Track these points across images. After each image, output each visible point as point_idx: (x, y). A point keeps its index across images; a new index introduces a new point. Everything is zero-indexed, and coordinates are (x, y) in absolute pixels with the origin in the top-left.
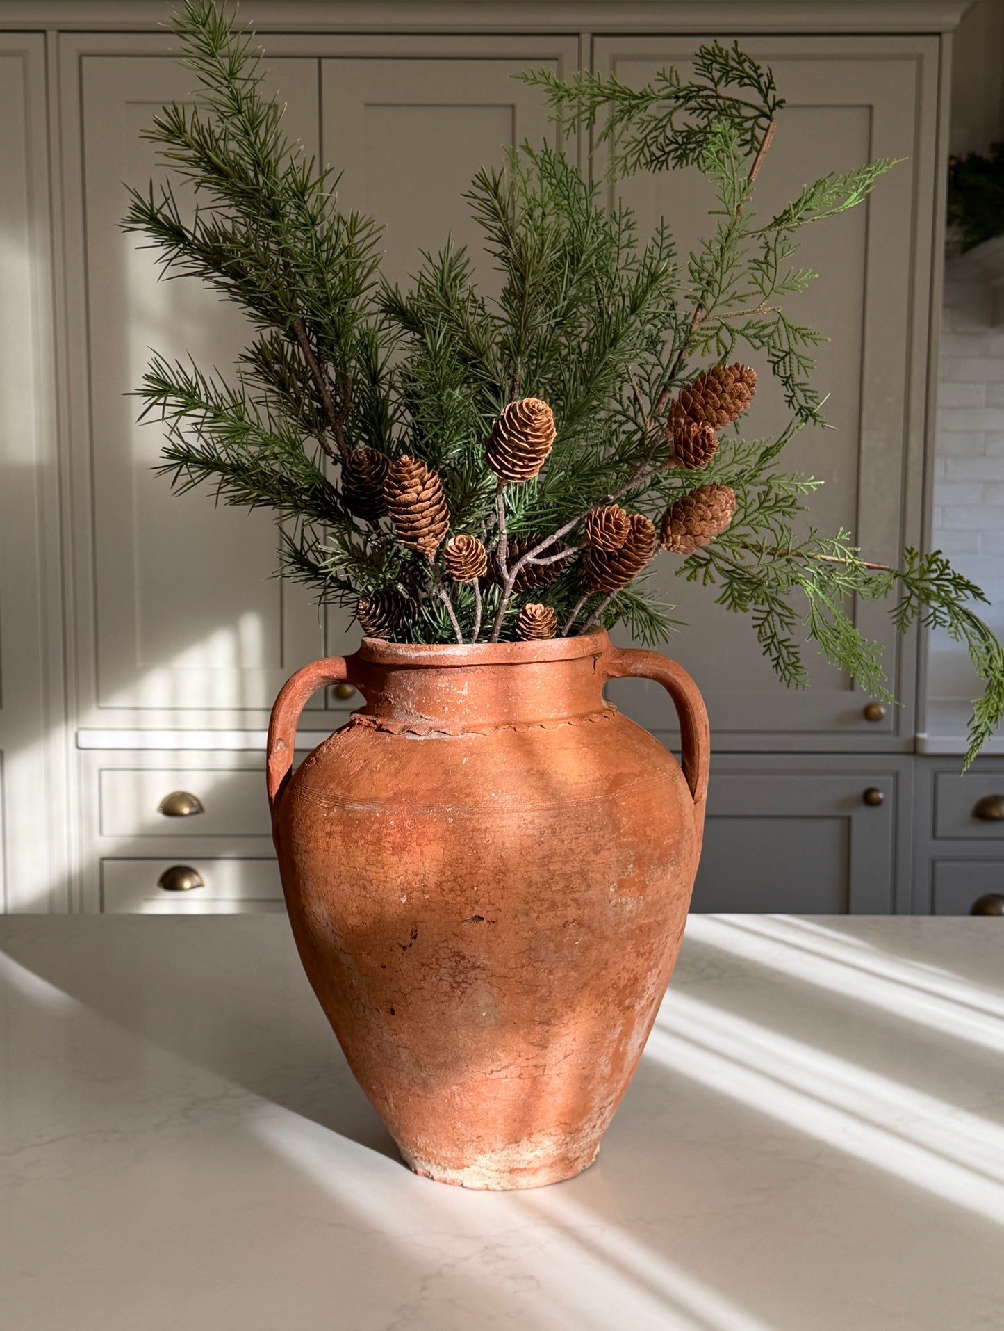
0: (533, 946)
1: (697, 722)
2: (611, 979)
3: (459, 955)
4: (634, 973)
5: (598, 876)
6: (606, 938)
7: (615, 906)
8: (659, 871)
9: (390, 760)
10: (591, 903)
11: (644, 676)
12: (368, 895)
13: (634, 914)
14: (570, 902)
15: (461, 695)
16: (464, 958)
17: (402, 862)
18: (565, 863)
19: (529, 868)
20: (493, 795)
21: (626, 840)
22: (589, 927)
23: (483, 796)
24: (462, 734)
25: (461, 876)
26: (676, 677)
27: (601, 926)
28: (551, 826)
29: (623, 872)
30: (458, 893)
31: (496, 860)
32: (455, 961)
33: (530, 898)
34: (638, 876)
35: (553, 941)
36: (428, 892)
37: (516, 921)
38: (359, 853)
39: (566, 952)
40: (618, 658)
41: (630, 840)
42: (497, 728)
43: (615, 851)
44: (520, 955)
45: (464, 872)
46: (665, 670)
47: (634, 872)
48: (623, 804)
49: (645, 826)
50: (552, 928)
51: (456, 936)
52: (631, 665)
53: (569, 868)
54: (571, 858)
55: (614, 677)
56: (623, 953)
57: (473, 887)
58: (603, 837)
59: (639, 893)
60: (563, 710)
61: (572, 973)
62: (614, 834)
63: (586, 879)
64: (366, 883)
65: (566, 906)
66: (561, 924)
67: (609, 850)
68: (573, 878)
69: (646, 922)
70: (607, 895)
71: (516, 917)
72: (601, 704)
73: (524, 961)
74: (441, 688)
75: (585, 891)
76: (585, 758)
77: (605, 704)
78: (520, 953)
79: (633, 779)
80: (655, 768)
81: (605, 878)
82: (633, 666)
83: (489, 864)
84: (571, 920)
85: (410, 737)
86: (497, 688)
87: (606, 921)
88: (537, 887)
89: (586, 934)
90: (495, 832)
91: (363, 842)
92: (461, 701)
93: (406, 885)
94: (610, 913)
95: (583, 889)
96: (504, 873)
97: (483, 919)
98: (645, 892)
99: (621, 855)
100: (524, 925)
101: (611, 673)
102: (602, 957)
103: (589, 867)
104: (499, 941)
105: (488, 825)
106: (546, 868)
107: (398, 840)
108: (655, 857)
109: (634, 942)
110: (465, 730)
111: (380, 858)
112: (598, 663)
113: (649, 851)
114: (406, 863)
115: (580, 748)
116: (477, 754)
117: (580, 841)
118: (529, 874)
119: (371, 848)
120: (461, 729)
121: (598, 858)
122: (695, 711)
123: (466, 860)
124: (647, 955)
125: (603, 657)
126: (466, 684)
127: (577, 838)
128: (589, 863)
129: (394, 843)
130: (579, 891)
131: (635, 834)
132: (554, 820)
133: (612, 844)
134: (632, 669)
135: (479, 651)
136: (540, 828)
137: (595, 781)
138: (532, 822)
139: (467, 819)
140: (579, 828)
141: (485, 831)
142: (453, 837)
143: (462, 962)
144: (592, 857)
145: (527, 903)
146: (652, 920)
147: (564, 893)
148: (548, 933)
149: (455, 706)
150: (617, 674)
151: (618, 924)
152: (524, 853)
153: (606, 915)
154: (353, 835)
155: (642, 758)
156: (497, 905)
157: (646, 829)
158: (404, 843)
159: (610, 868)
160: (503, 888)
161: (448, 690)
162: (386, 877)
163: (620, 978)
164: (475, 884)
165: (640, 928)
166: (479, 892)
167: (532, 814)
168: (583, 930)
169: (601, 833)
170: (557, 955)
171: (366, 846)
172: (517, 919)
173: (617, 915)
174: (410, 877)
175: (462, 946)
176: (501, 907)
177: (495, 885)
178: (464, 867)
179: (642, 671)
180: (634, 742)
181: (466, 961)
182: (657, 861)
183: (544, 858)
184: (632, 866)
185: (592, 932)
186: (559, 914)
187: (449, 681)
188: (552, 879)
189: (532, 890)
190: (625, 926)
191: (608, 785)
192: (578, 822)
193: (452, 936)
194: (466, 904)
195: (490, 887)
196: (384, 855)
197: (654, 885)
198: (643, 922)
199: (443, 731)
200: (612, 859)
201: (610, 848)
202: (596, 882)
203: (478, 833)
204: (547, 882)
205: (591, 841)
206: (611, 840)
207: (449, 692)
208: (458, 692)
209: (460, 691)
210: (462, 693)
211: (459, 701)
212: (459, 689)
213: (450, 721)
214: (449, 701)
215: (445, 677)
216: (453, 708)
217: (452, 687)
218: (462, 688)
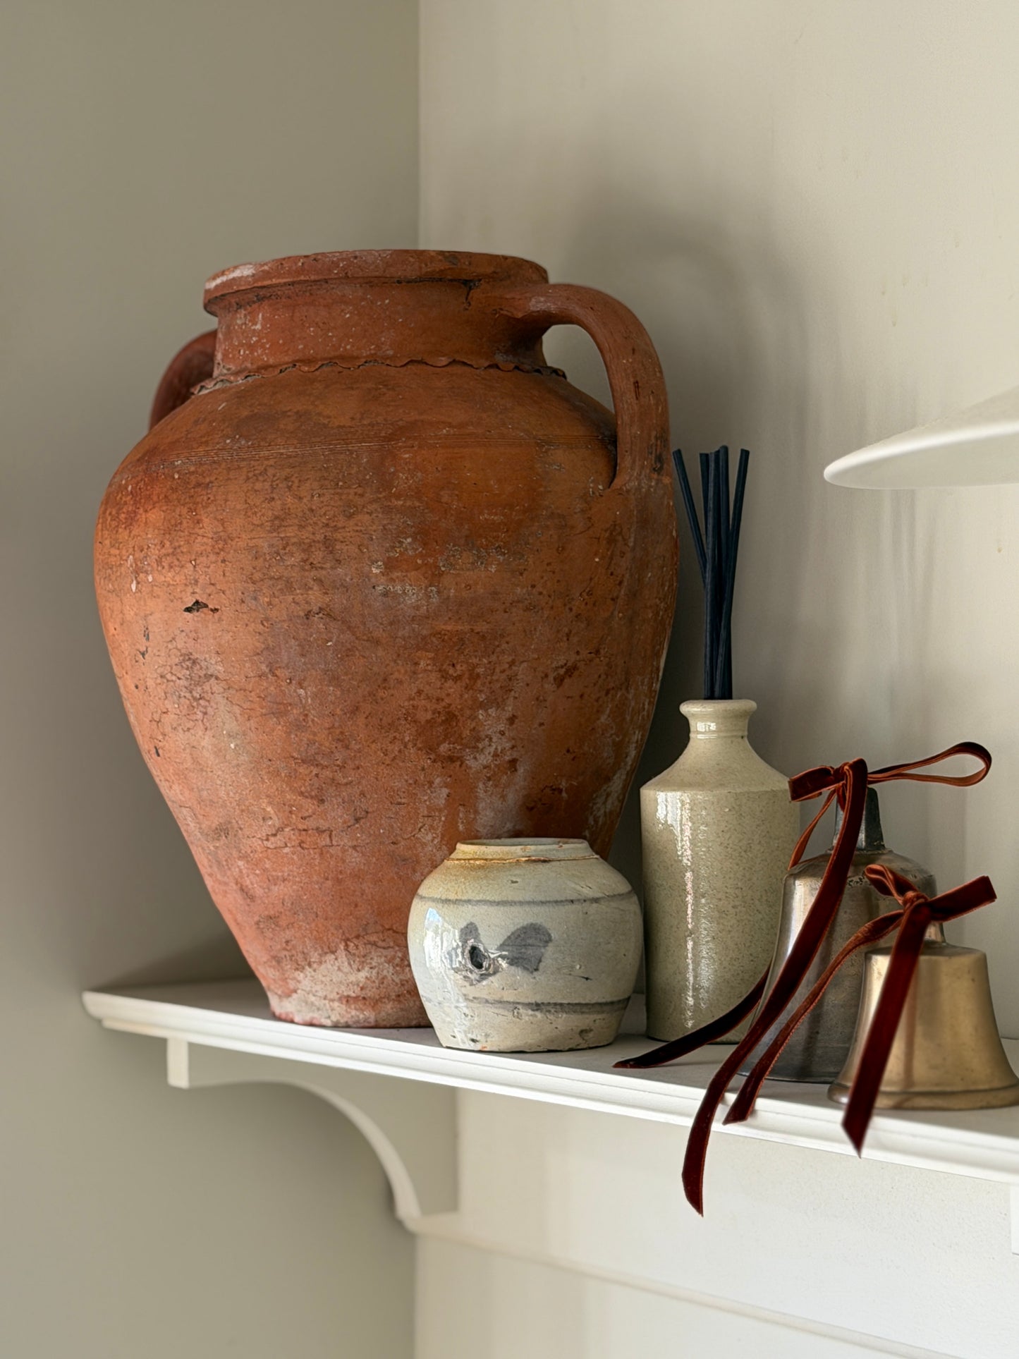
5: (352, 550)
7: (385, 595)
8: (469, 556)
10: (344, 587)
12: (113, 589)
13: (422, 612)
14: (311, 583)
15: (255, 331)
16: (195, 662)
17: (131, 537)
20: (229, 441)
21: (400, 503)
22: (345, 622)
23: (217, 443)
25: (179, 547)
27: (364, 623)
29: (395, 548)
30: (178, 570)
32: (188, 668)
33: (256, 576)
34: (421, 556)
36: (151, 572)
38: (107, 534)
39: (316, 656)
41: (409, 503)
43: (380, 515)
45: (182, 541)
47: (414, 549)
49: (442, 489)
53: (308, 535)
57: (191, 561)
58: (362, 496)
59: (427, 582)
62: (381, 493)
63: (332, 553)
64: (110, 571)
65: (306, 588)
66: (303, 615)
67: (370, 514)
68: (313, 550)
69: (450, 628)
70: (369, 578)
74: (239, 326)
78: (256, 654)
81: (362, 552)
83: (209, 530)
84: (315, 609)
87: (369, 614)
89: (340, 631)
90: (218, 486)
91: (110, 519)
93: (134, 566)
94: (377, 605)
96: (225, 541)
97: (206, 606)
98: (439, 582)
99: (392, 524)
100: (254, 614)
103: (338, 536)
104: (228, 636)
105: (212, 478)
106: (276, 534)
107: (130, 509)
109: (430, 655)
111: (117, 536)
113: (446, 524)
114: (134, 537)
117: (324, 498)
121: (352, 522)
123: (185, 525)
126: (260, 315)
127: (321, 495)
130: (323, 568)
131: (419, 498)
132: (293, 470)
133: (375, 506)
136: (272, 481)
137: (372, 425)
138: (264, 473)
139: (192, 473)
140: (326, 482)
141: (207, 487)
143: (195, 669)
144: (341, 521)
145: (254, 582)
147: (302, 569)
151: (395, 623)
153: (370, 606)
155: (487, 410)
156: (218, 585)
157: (442, 493)
158: (134, 512)
159: (372, 539)
160: (224, 561)
162: (121, 559)
165: (440, 637)
166: (198, 568)
167: (266, 463)
168: (337, 625)
169: (360, 491)
170: (304, 660)
171: (111, 523)
172: (243, 605)
173: (390, 608)
174: (137, 555)
176: (224, 588)
177: (214, 558)
178: (182, 535)
180: (494, 394)
181: (198, 667)
182: (463, 542)
184: (409, 540)
185: (351, 629)
186: (297, 598)
188: (284, 548)
190: (408, 628)
194: (186, 584)
195: (209, 560)
196: (120, 530)
197: (458, 575)
200: (374, 527)
201: (372, 512)
202: (349, 557)
203: (199, 490)
204: (278, 554)
205: (341, 499)
206: (376, 500)
207: (244, 329)
208: (252, 328)
209: (254, 326)
210: (256, 328)
211: (252, 340)
212: (253, 324)
213: (243, 367)
214: (244, 342)
215: (242, 311)
216: (247, 350)
217: (247, 322)
218: (257, 322)
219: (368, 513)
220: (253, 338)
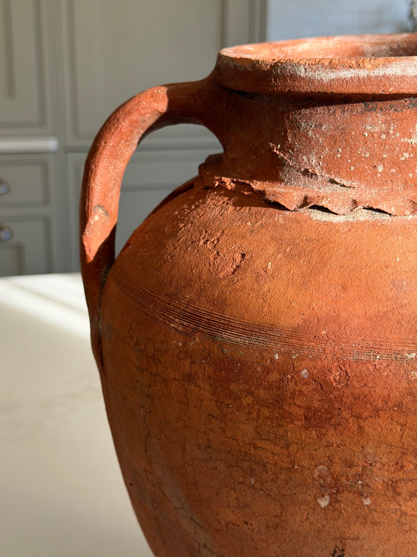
9: (289, 257)
12: (258, 485)
15: (407, 145)
17: (324, 442)
24: (413, 213)
36: (370, 495)
38: (244, 418)
64: (255, 467)
74: (372, 134)
85: (318, 216)
91: (249, 400)
92: (406, 155)
93: (329, 480)
107: (316, 404)
111: (281, 431)
114: (329, 445)
119: (266, 412)
120: (409, 204)
129: (308, 409)
154: (232, 386)
158: (327, 412)
162: (293, 463)
171: (257, 407)
174: (338, 468)
187: (386, 122)
196: (290, 426)
199: (379, 207)
207: (386, 140)
208: (402, 140)
209: (406, 139)
210: (410, 141)
211: (402, 156)
212: (404, 135)
213: (387, 190)
214: (385, 156)
215: (379, 115)
216: (392, 167)
217: (391, 132)
218: (411, 134)
220: (405, 154)
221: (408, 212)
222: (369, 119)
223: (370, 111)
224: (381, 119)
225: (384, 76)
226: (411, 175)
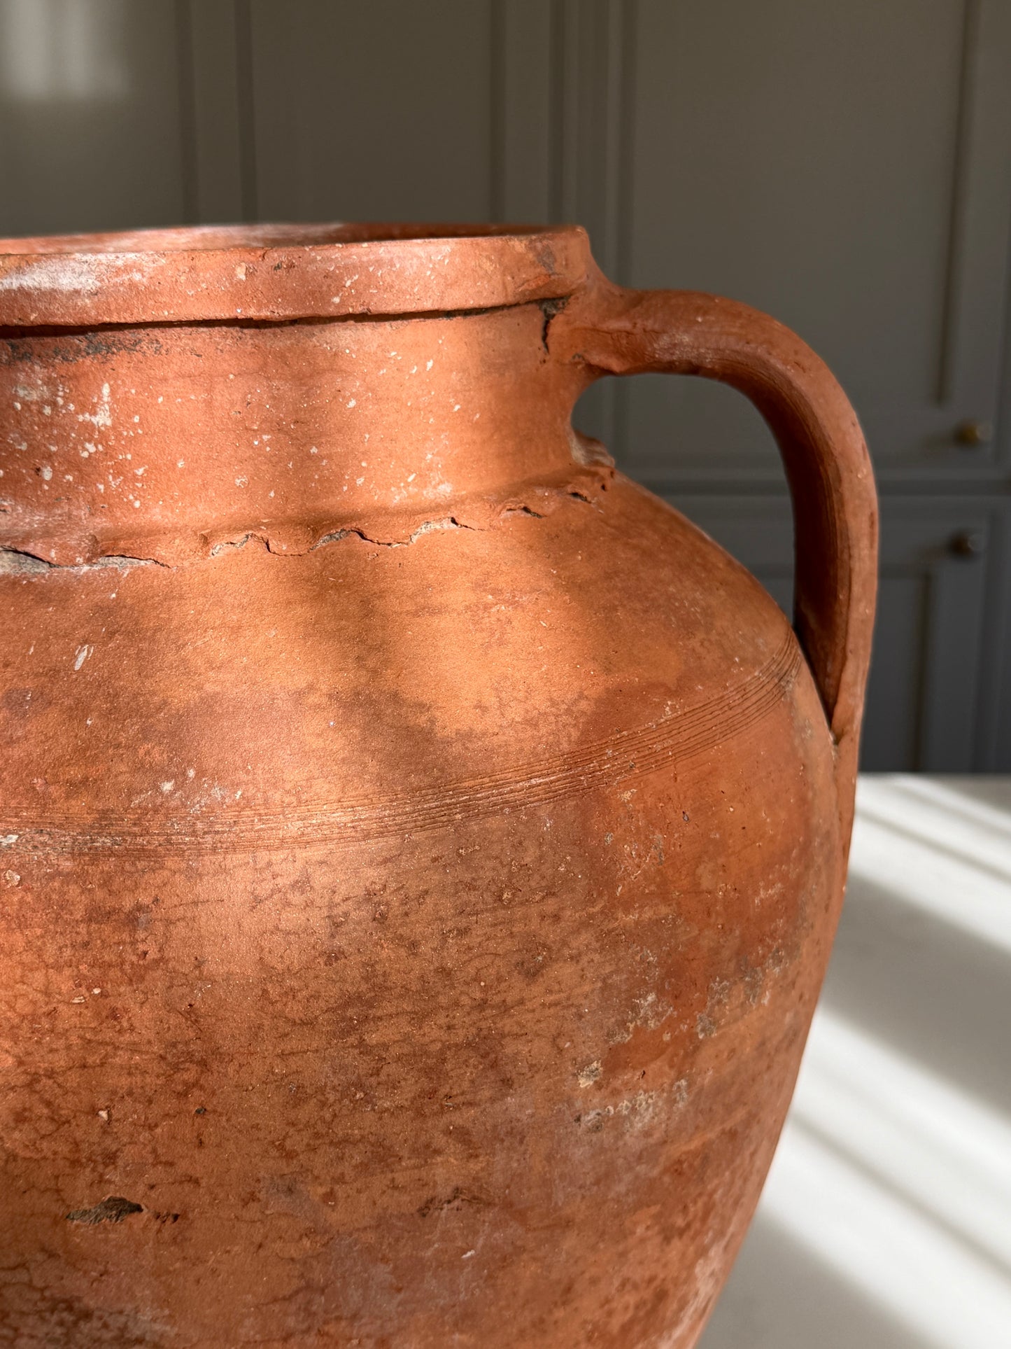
0: (318, 1277)
1: (849, 508)
2: (585, 1322)
3: (70, 1308)
4: (657, 1282)
5: (540, 1049)
6: (568, 1224)
7: (597, 1128)
8: (739, 991)
10: (515, 1134)
11: (694, 369)
13: (657, 1135)
14: (440, 1140)
15: (89, 428)
16: (87, 1315)
18: (419, 1018)
19: (292, 1044)
20: (167, 787)
21: (633, 917)
22: (508, 1205)
23: (131, 793)
24: (89, 561)
25: (51, 1074)
26: (791, 373)
27: (549, 1196)
28: (370, 895)
29: (623, 1024)
30: (47, 1127)
31: (173, 1020)
32: (61, 1323)
33: (297, 1142)
34: (670, 1024)
35: (385, 1260)
37: (253, 1211)
39: (431, 1284)
40: (619, 315)
41: (648, 914)
42: (206, 540)
43: (597, 957)
44: (276, 1308)
45: (60, 1061)
46: (761, 351)
47: (658, 1015)
48: (627, 796)
49: (698, 861)
50: (381, 1223)
51: (52, 1255)
52: (657, 334)
53: (436, 1033)
54: (443, 1000)
55: (608, 372)
56: (621, 1248)
57: (94, 1112)
58: (557, 918)
59: (673, 1073)
60: (438, 477)
61: (457, 1336)
62: (593, 903)
63: (494, 1065)
65: (428, 1152)
66: (413, 1209)
67: (575, 958)
68: (448, 1066)
69: (693, 1145)
70: (570, 1102)
71: (253, 1197)
72: (566, 453)
73: (291, 1322)
74: (27, 405)
75: (493, 1100)
76: (501, 643)
77: (578, 453)
78: (275, 1300)
79: (660, 706)
80: (728, 658)
81: (560, 1051)
82: (665, 340)
83: (151, 1035)
84: (444, 1191)
86: (209, 403)
87: (562, 1176)
88: (323, 1104)
89: (496, 1226)
90: (169, 922)
92: (91, 448)
94: (579, 1153)
95: (486, 1093)
96: (203, 1064)
97: (138, 1209)
98: (692, 1065)
99: (617, 971)
100: (283, 1223)
101: (597, 358)
102: (554, 1276)
103: (507, 1024)
104: (199, 1270)
105: (145, 899)
106: (353, 1039)
108: (726, 953)
109: (654, 1210)
110: (101, 548)
112: (557, 328)
113: (708, 940)
115: (487, 608)
116: (129, 634)
117: (473, 940)
118: (294, 1062)
120: (86, 543)
121: (537, 989)
122: (845, 475)
123: (67, 1018)
124: (697, 1225)
125: (573, 308)
126: (106, 390)
127: (463, 932)
128: (505, 1008)
130: (470, 1104)
131: (664, 896)
132: (383, 871)
133: (585, 937)
134: (660, 347)
135: (137, 277)
136: (331, 906)
137: (531, 723)
138: (302, 884)
139: (67, 877)
140: (473, 897)
141: (131, 921)
142: (18, 939)
143: (85, 1327)
144: (516, 988)
145: (290, 1155)
146: (711, 1135)
147: (420, 1114)
148: (371, 1237)
149: (75, 464)
150: (615, 364)
151: (606, 1177)
152: (274, 992)
153: (566, 1159)
155: (688, 626)
156: (183, 1166)
157: (700, 870)
159: (580, 1016)
160: (201, 1112)
161: (47, 410)
163: (610, 1314)
164: (102, 1102)
165: (676, 1169)
166: (116, 1127)
167: (302, 854)
168: (490, 1215)
169: (551, 905)
170: (400, 1296)
172: (254, 1206)
173: (603, 1150)
175: (75, 1284)
176: (198, 1172)
177: (171, 1105)
178: (61, 1044)
179: (691, 355)
180: (665, 573)
181: (96, 1323)
182: (732, 965)
183: (346, 1005)
184: (651, 998)
185: (521, 1216)
186: (400, 1178)
187: (49, 382)
188: (377, 1072)
189: (307, 1112)
190: (628, 1177)
191: (575, 734)
192: (467, 877)
193: (40, 1257)
194: (75, 1163)
195: (156, 1110)
197: (721, 1037)
198: (685, 1148)
199: (29, 548)
200: (587, 988)
201: (580, 954)
202: (531, 1066)
203: (107, 929)
204: (359, 1086)
205: (512, 935)
206: (584, 925)
207: (51, 417)
208: (81, 418)
209: (87, 415)
210: (95, 420)
211: (85, 449)
212: (83, 408)
213: (60, 515)
214: (54, 449)
215: (37, 368)
216: (67, 472)
217: (60, 401)
218: (94, 405)
219: (572, 958)
220: (88, 445)
221: (80, 560)
222: (22, 377)
223: (21, 359)
224: (41, 376)
225: (21, 289)
226: (101, 487)
